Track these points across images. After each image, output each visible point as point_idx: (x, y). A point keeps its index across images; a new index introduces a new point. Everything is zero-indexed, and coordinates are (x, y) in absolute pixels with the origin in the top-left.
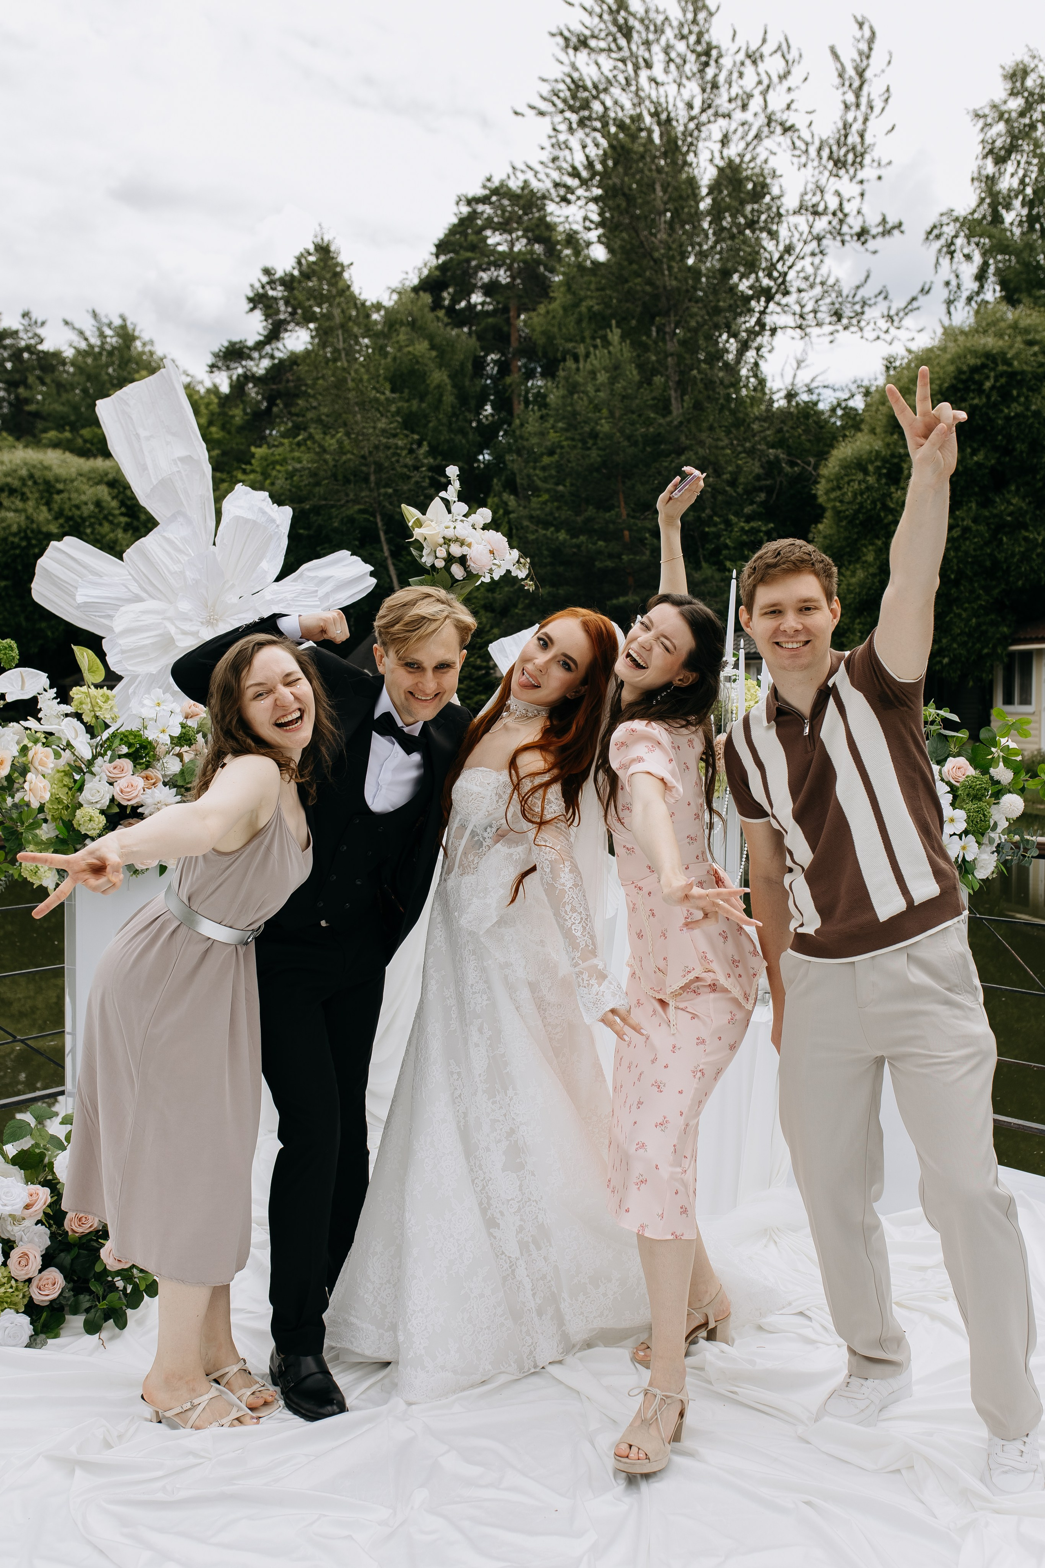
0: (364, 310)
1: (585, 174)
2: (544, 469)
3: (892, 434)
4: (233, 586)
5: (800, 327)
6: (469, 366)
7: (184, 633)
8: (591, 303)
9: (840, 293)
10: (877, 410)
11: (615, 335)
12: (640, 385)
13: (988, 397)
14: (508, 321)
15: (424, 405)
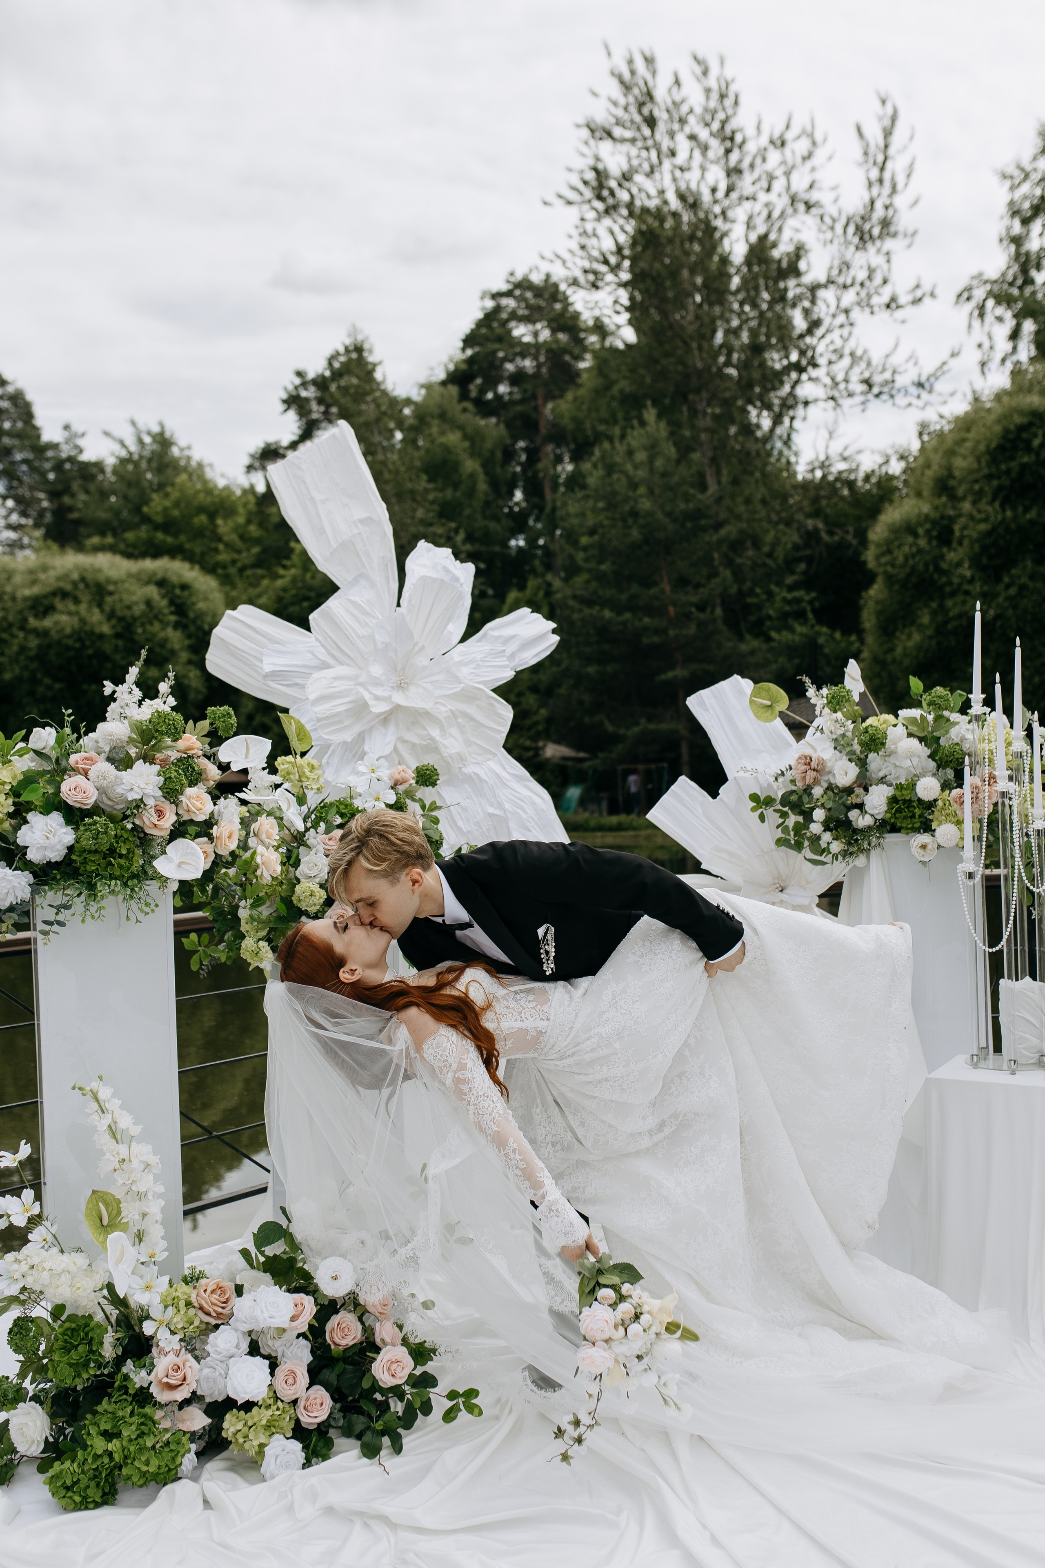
0: (395, 404)
1: (613, 260)
2: (585, 549)
3: (940, 496)
4: (423, 647)
5: (833, 398)
6: (499, 455)
7: (377, 698)
8: (624, 385)
9: (869, 364)
10: (923, 474)
11: (650, 414)
12: (678, 462)
13: (1038, 454)
14: (536, 409)
15: (458, 494)
